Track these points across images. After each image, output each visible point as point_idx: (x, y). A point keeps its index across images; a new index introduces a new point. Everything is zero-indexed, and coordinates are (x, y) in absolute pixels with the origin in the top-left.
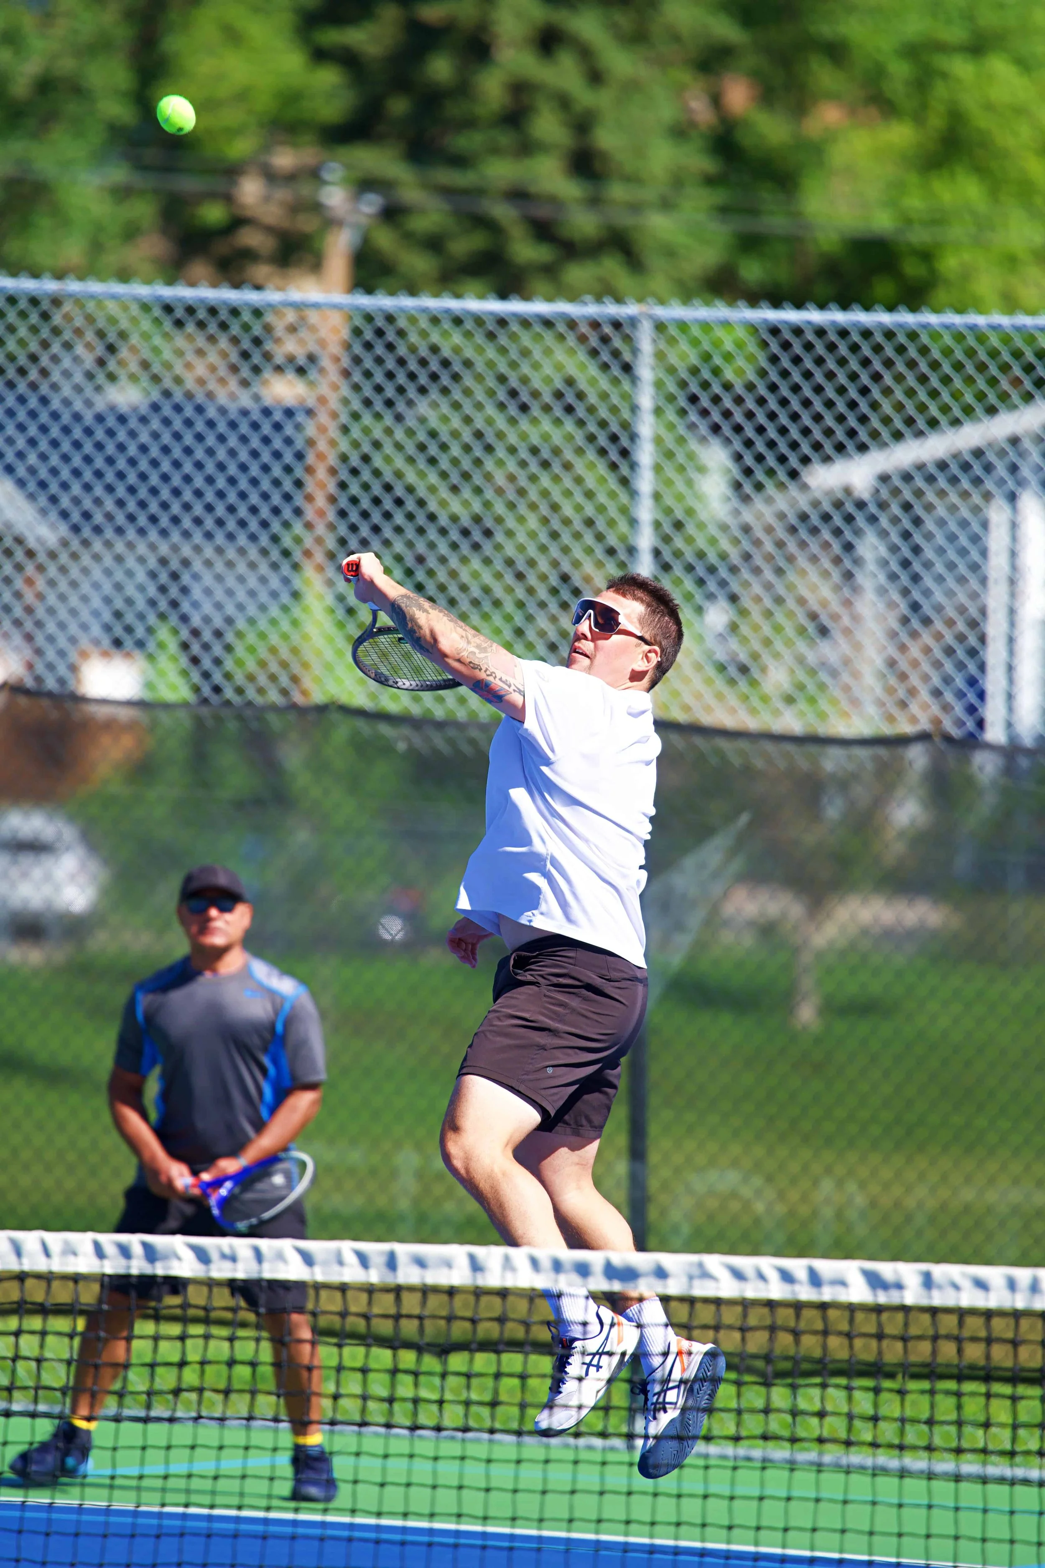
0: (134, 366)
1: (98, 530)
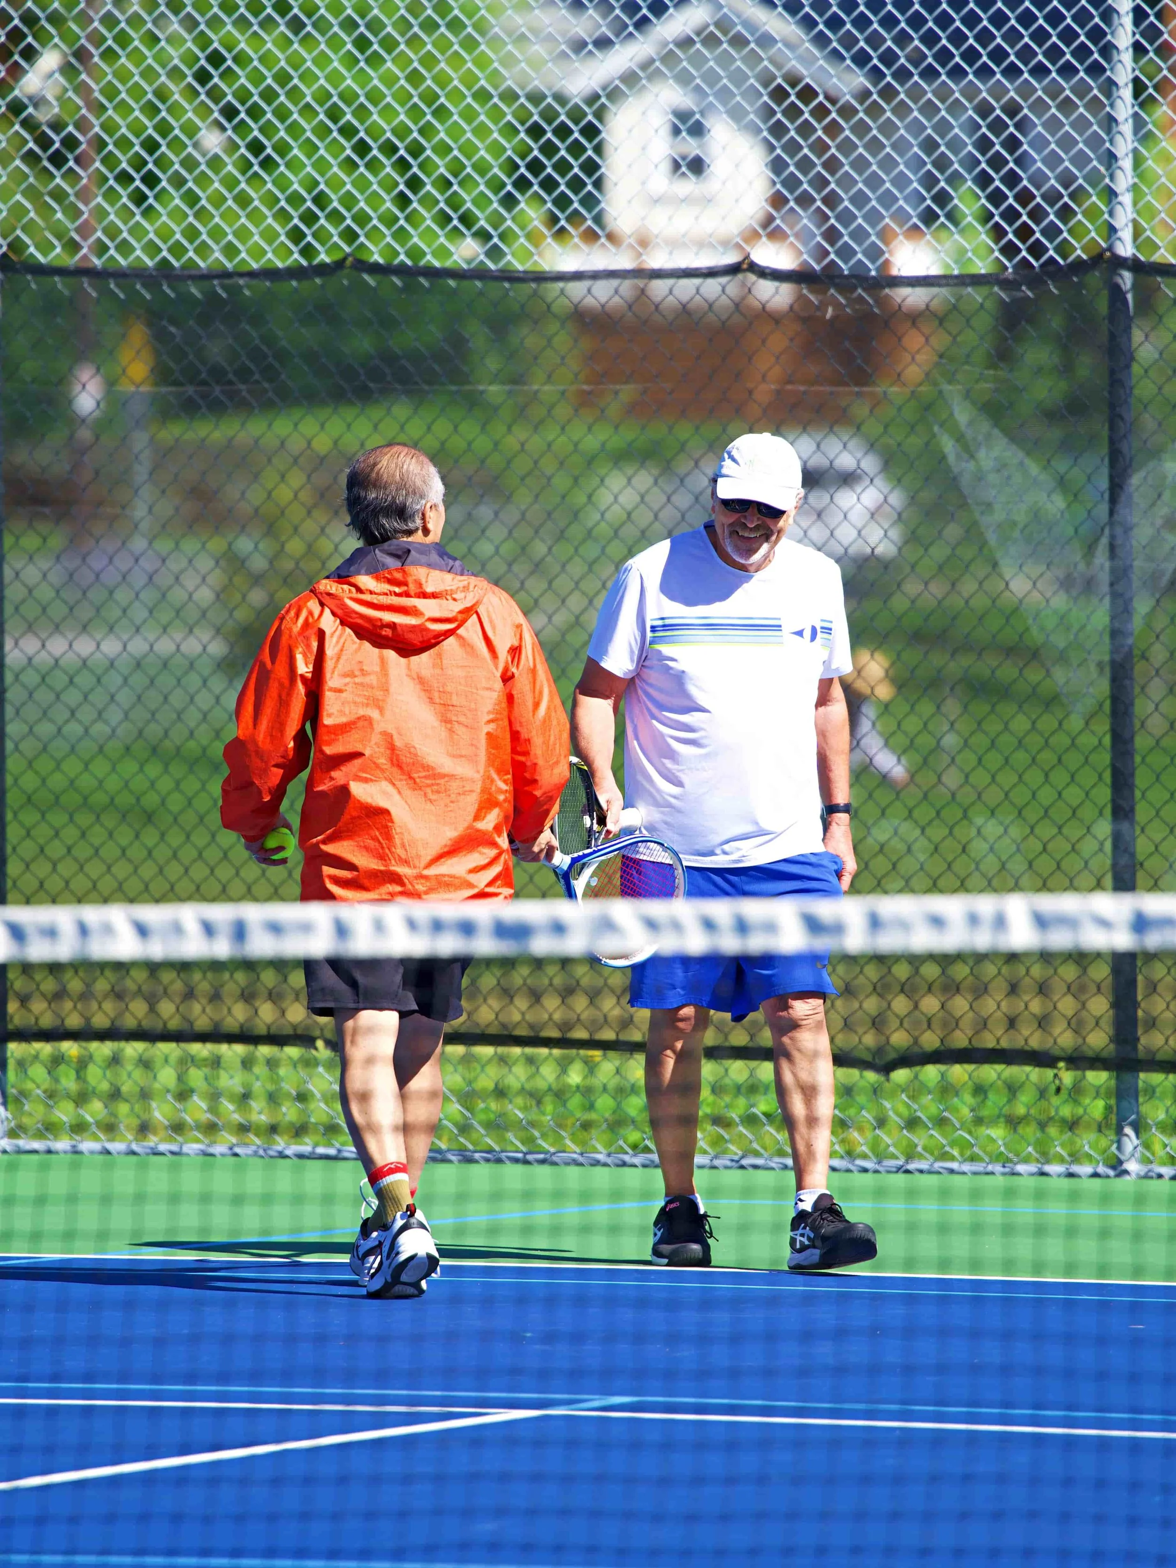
1: (902, 74)
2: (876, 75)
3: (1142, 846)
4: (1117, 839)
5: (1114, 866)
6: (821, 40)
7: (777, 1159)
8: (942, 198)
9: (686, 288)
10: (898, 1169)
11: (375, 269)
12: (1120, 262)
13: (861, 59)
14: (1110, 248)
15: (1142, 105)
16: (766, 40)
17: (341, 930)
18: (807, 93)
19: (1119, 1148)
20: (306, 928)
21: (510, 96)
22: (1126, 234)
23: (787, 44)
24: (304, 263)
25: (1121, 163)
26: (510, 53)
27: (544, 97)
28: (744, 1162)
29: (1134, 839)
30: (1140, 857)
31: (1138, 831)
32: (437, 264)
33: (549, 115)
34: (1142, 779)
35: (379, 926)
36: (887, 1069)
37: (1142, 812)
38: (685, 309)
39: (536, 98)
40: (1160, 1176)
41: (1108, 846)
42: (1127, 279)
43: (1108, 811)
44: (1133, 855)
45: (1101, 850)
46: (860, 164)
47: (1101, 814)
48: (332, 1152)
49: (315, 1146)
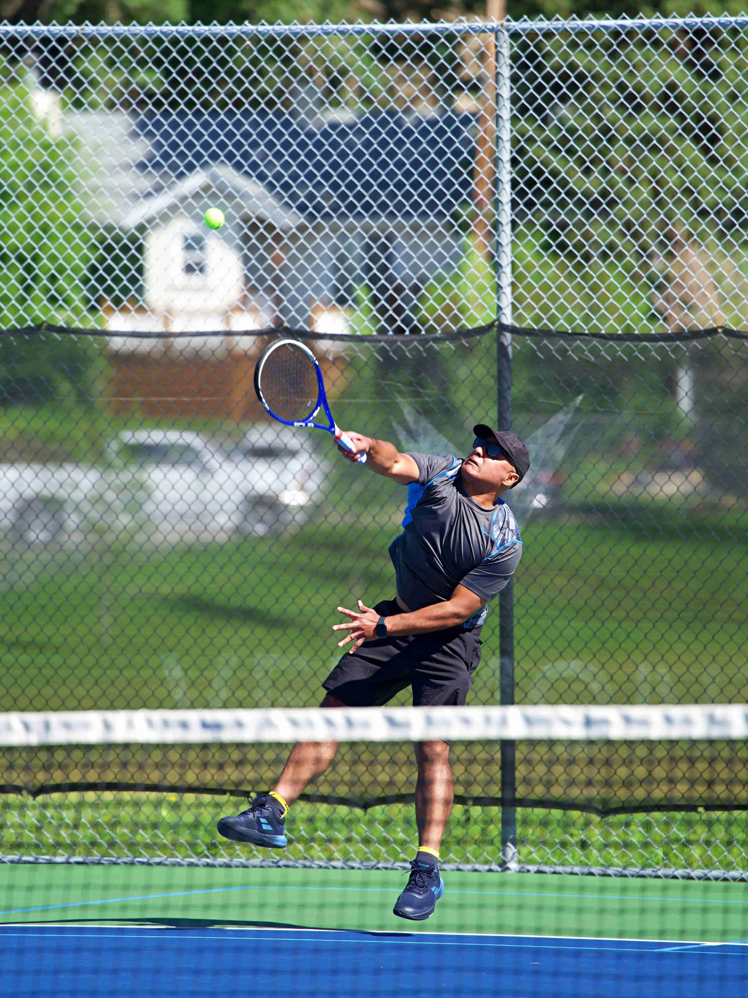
0: (351, 94)
1: (327, 217)
2: (311, 217)
3: (518, 674)
4: (503, 668)
5: (501, 683)
6: (279, 197)
7: (301, 862)
8: (350, 290)
9: (197, 342)
10: (373, 867)
11: (60, 330)
12: (503, 328)
13: (302, 208)
14: (498, 319)
15: (516, 236)
16: (245, 196)
17: (107, 726)
18: (270, 228)
19: (504, 854)
20: (86, 726)
21: (93, 228)
22: (508, 311)
23: (258, 199)
24: (18, 327)
25: (504, 269)
26: (94, 203)
27: (114, 228)
28: (281, 863)
29: (513, 669)
30: (517, 679)
31: (515, 664)
32: (81, 326)
33: (117, 239)
34: (518, 633)
35: (130, 724)
36: (365, 806)
37: (518, 653)
38: (197, 354)
39: (109, 229)
40: (528, 871)
41: (498, 673)
42: (508, 338)
43: (498, 652)
44: (512, 678)
45: (494, 675)
46: (302, 270)
47: (494, 653)
48: (31, 859)
49: (22, 855)
